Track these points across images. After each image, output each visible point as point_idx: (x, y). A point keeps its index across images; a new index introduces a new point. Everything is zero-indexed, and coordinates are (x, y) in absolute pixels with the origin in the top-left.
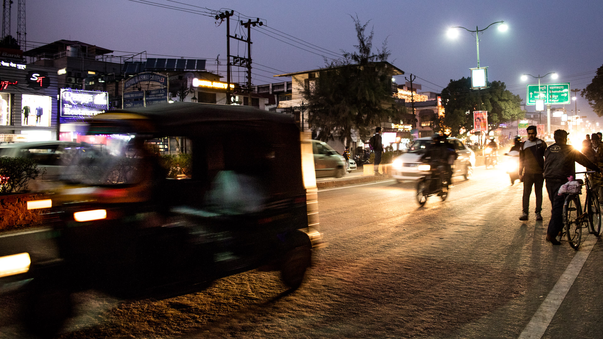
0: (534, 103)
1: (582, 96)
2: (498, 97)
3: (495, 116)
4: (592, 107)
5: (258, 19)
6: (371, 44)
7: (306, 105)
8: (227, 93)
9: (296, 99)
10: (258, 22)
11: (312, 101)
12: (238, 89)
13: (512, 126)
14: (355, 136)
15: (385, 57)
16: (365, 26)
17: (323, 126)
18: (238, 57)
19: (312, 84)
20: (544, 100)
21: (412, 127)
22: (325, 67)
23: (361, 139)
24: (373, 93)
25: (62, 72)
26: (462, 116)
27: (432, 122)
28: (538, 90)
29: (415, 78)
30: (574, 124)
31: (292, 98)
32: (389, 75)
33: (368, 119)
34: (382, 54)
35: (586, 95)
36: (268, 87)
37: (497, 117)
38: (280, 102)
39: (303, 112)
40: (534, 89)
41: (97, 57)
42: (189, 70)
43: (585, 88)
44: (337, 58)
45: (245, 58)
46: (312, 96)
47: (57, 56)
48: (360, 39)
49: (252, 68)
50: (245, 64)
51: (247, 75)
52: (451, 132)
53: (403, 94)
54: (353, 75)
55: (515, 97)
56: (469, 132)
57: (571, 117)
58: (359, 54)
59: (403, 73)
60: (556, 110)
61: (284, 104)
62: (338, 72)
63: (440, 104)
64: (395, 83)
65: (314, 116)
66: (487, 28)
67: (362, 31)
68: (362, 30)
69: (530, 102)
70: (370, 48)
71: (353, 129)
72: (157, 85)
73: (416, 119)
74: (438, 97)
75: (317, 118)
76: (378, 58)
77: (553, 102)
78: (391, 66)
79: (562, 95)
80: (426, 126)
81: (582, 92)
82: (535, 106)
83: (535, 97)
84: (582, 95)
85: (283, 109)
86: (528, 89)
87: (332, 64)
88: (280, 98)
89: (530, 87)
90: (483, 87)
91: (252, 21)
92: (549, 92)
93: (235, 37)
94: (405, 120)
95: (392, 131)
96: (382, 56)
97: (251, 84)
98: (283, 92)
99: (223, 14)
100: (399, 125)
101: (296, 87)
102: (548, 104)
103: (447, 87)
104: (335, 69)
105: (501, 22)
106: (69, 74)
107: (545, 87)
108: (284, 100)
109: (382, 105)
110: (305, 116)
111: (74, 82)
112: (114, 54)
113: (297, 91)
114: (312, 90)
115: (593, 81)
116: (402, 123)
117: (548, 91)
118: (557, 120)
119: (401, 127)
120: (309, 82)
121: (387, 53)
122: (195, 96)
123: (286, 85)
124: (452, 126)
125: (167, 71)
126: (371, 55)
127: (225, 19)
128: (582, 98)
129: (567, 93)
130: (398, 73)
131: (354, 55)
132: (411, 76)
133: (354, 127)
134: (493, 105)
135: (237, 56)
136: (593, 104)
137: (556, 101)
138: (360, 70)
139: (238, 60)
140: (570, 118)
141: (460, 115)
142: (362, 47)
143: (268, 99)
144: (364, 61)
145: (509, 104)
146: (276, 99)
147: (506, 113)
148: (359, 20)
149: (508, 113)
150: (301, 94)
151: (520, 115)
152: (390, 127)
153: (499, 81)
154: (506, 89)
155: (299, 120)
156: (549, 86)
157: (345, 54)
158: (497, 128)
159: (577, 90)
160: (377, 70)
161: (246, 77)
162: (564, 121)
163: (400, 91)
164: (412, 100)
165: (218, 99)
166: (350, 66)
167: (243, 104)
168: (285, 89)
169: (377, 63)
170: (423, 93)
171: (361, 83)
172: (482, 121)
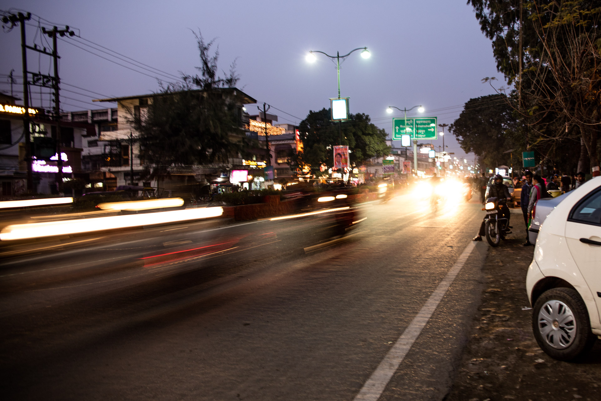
0: (400, 138)
1: (450, 132)
2: (362, 130)
3: (359, 151)
4: (459, 143)
5: (68, 27)
6: (216, 67)
7: (135, 137)
9: (123, 129)
10: (67, 32)
11: (143, 133)
12: (42, 116)
13: (378, 163)
15: (233, 83)
16: (209, 44)
17: (157, 163)
18: (40, 75)
19: (144, 113)
20: (410, 135)
21: (265, 163)
22: (159, 92)
23: (205, 178)
24: (218, 124)
26: (323, 151)
27: (289, 158)
28: (404, 124)
30: (442, 160)
31: (118, 128)
33: (213, 154)
34: (229, 79)
36: (85, 114)
37: (361, 153)
38: (102, 133)
39: (132, 146)
40: (400, 123)
43: (453, 123)
45: (50, 76)
46: (144, 126)
48: (203, 59)
49: (60, 89)
50: (50, 83)
51: (53, 98)
53: (256, 126)
54: (194, 102)
55: (380, 131)
56: (330, 170)
57: (439, 153)
58: (201, 77)
59: (255, 101)
60: (424, 146)
61: (108, 136)
62: (176, 99)
63: (298, 138)
64: (247, 114)
65: (147, 151)
66: (349, 54)
68: (206, 49)
69: (395, 137)
70: (215, 71)
73: (271, 155)
74: (296, 130)
75: (150, 153)
76: (225, 83)
77: (420, 137)
78: (240, 93)
79: (429, 130)
80: (283, 163)
81: (450, 127)
82: (401, 141)
83: (402, 131)
84: (450, 130)
85: (107, 142)
86: (394, 123)
87: (168, 88)
88: (102, 128)
89: (396, 121)
90: (343, 119)
91: (59, 29)
92: (415, 126)
93: (35, 48)
94: (258, 156)
95: (243, 168)
96: (230, 81)
98: (107, 121)
99: (14, 16)
100: (251, 161)
101: (122, 115)
102: (414, 138)
103: (307, 119)
104: (172, 94)
105: (365, 49)
107: (411, 121)
108: (108, 130)
109: (230, 138)
110: (136, 150)
113: (124, 120)
114: (143, 119)
115: (460, 116)
116: (254, 159)
118: (425, 156)
119: (253, 164)
120: (139, 110)
121: (236, 78)
123: (110, 112)
126: (216, 79)
127: (19, 23)
128: (450, 133)
129: (434, 127)
130: (250, 101)
131: (196, 79)
132: (264, 106)
133: (196, 163)
134: (356, 140)
135: (38, 73)
136: (460, 140)
137: (423, 136)
138: (203, 97)
139: (40, 79)
140: (438, 155)
141: (321, 151)
142: (205, 69)
143: (86, 130)
144: (208, 86)
145: (373, 139)
146: (97, 129)
147: (370, 148)
148: (203, 37)
149: (373, 148)
150: (128, 124)
151: (385, 151)
152: (241, 164)
153: (363, 114)
154: (370, 122)
155: (128, 155)
156: (416, 120)
157: (184, 77)
158: (361, 165)
159: (444, 125)
160: (224, 97)
161: (53, 101)
162: (432, 158)
163: (253, 123)
164: (266, 133)
165: (13, 127)
166: (191, 93)
167: (49, 135)
168: (110, 118)
169: (224, 90)
170: (279, 125)
171: (205, 111)
172: (343, 157)
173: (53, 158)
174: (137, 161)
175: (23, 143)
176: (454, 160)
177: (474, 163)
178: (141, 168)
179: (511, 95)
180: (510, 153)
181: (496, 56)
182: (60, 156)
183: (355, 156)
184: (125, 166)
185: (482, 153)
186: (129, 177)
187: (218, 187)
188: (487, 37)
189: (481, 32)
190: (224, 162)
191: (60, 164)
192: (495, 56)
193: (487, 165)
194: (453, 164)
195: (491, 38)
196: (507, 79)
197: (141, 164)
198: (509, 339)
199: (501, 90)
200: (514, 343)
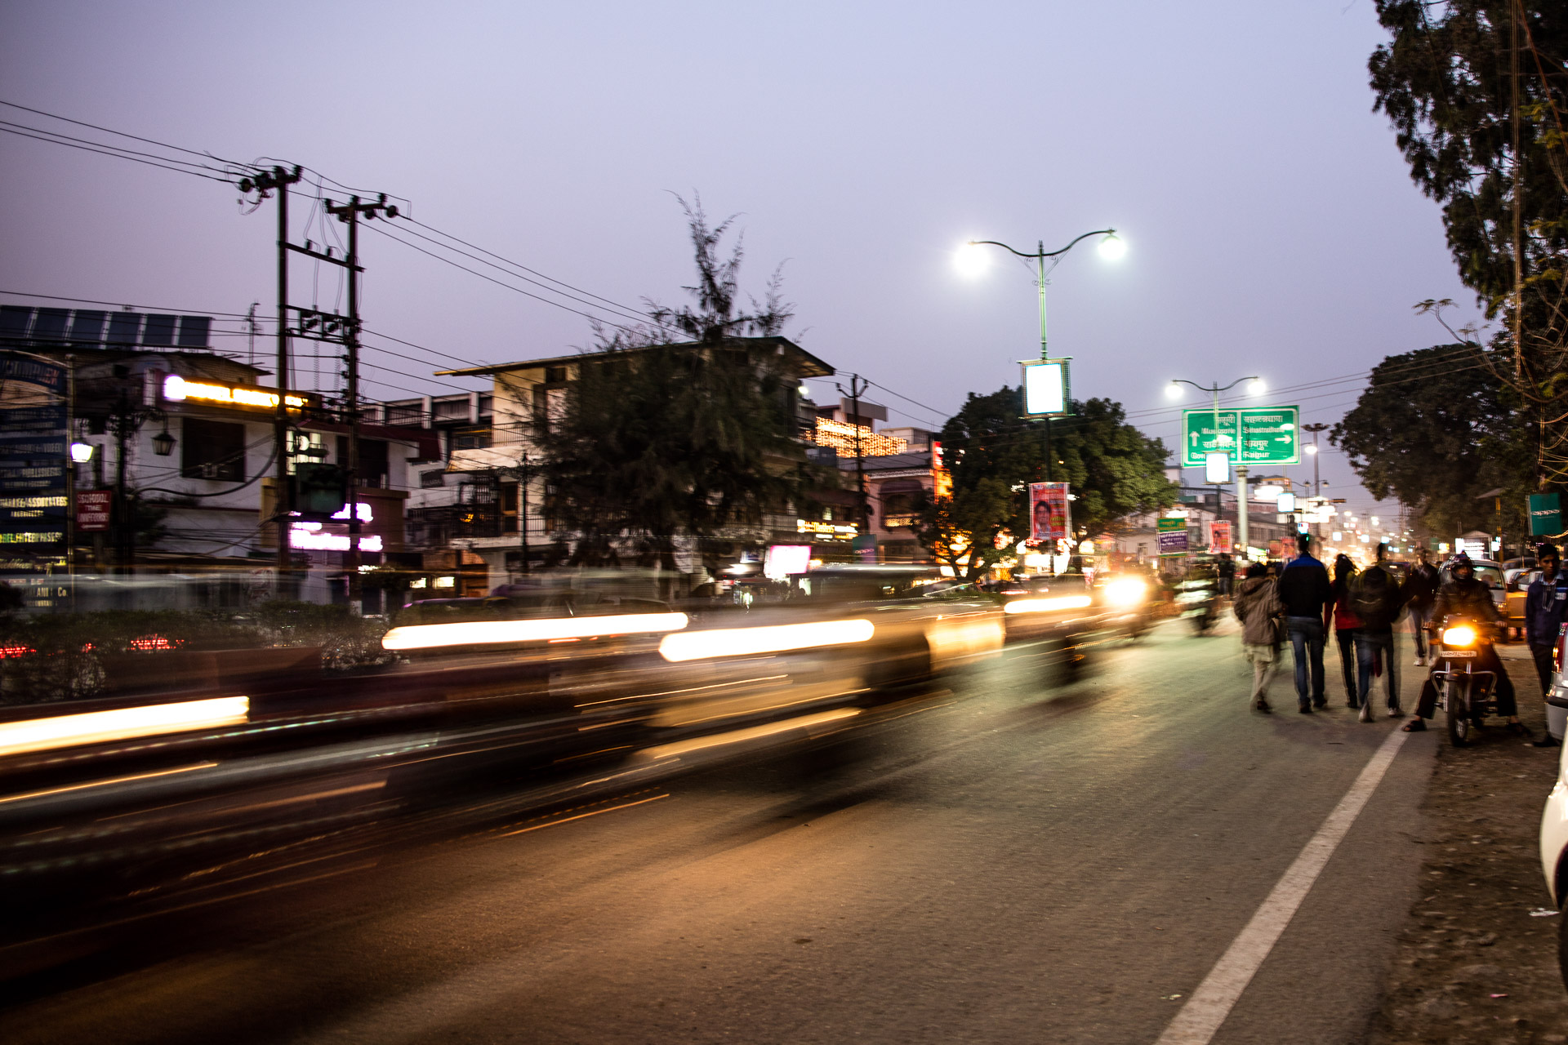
0: (1203, 463)
1: (1333, 444)
2: (1102, 442)
3: (1095, 496)
4: (1359, 473)
5: (383, 197)
6: (735, 285)
7: (535, 463)
8: (276, 423)
9: (503, 443)
10: (382, 208)
11: (554, 452)
12: (316, 413)
13: (1145, 526)
14: (687, 556)
15: (776, 324)
16: (718, 230)
17: (586, 528)
18: (316, 312)
19: (557, 401)
20: (1229, 454)
21: (856, 528)
22: (595, 350)
23: (704, 565)
24: (738, 429)
26: (1002, 498)
27: (917, 515)
28: (1211, 426)
29: (866, 387)
30: (1313, 519)
31: (495, 441)
32: (789, 377)
33: (724, 506)
34: (766, 314)
35: (1343, 441)
36: (416, 406)
37: (1100, 501)
38: (455, 453)
40: (1201, 422)
42: (152, 348)
43: (1340, 419)
44: (632, 323)
45: (337, 316)
46: (555, 436)
48: (702, 267)
49: (360, 346)
50: (338, 332)
51: (344, 367)
52: (969, 543)
53: (833, 433)
54: (678, 375)
55: (1150, 444)
56: (1023, 543)
57: (1305, 501)
58: (697, 312)
59: (830, 371)
60: (1264, 482)
61: (470, 459)
62: (635, 367)
63: (938, 462)
64: (809, 402)
65: (560, 496)
66: (1068, 248)
67: (710, 244)
68: (709, 241)
69: (1191, 459)
70: (731, 296)
71: (678, 534)
72: (37, 395)
73: (869, 506)
74: (934, 443)
75: (570, 501)
76: (756, 326)
77: (1254, 459)
78: (794, 350)
79: (1278, 439)
80: (899, 527)
81: (1332, 431)
82: (1206, 469)
83: (1206, 444)
84: (1332, 439)
85: (466, 475)
86: (1186, 422)
87: (617, 340)
88: (455, 441)
89: (1191, 417)
90: (1056, 414)
91: (363, 202)
92: (1242, 430)
93: (307, 250)
94: (838, 511)
95: (799, 540)
96: (767, 321)
97: (357, 395)
98: (466, 422)
99: (263, 174)
100: (821, 523)
101: (504, 409)
102: (1239, 462)
103: (960, 415)
104: (625, 354)
105: (1106, 232)
107: (1231, 417)
109: (768, 465)
110: (535, 494)
113: (507, 420)
114: (554, 417)
115: (1360, 402)
116: (828, 517)
117: (1239, 429)
118: (1268, 508)
119: (824, 530)
120: (545, 395)
121: (782, 313)
122: (166, 430)
123: (474, 401)
124: (974, 526)
125: (69, 350)
126: (734, 316)
127: (274, 192)
128: (1332, 447)
129: (1290, 433)
130: (817, 370)
131: (685, 317)
132: (854, 381)
133: (681, 529)
134: (1088, 468)
135: (311, 309)
136: (1360, 466)
137: (1262, 455)
138: (701, 361)
139: (316, 322)
140: (1302, 504)
141: (996, 495)
142: (708, 291)
143: (416, 445)
144: (714, 334)
145: (1133, 465)
146: (443, 444)
147: (1125, 489)
148: (704, 213)
149: (1132, 488)
150: (518, 431)
151: (1164, 495)
152: (793, 530)
153: (1107, 400)
154: (1124, 422)
155: (515, 508)
156: (1244, 414)
157: (656, 311)
158: (1100, 533)
159: (1318, 427)
160: (752, 362)
161: (343, 374)
162: (1285, 513)
163: (824, 425)
164: (858, 450)
165: (250, 440)
166: (672, 349)
167: (332, 459)
168: (473, 415)
169: (754, 342)
170: (892, 431)
171: (705, 397)
172: (1054, 510)
173: (338, 516)
174: (536, 523)
175: (272, 479)
176: (1345, 519)
177: (1396, 525)
178: (546, 541)
179: (1495, 345)
180: (1493, 498)
181: (1454, 248)
182: (354, 511)
183: (1085, 508)
184: (510, 536)
185: (1418, 499)
186: (518, 564)
187: (734, 587)
188: (1428, 195)
189: (1412, 181)
190: (750, 523)
191: (355, 528)
192: (1450, 244)
193: (1432, 530)
194: (1341, 528)
195: (1438, 200)
196: (1484, 303)
197: (546, 531)
198: (1496, 995)
199: (1466, 332)
200: (1511, 1007)
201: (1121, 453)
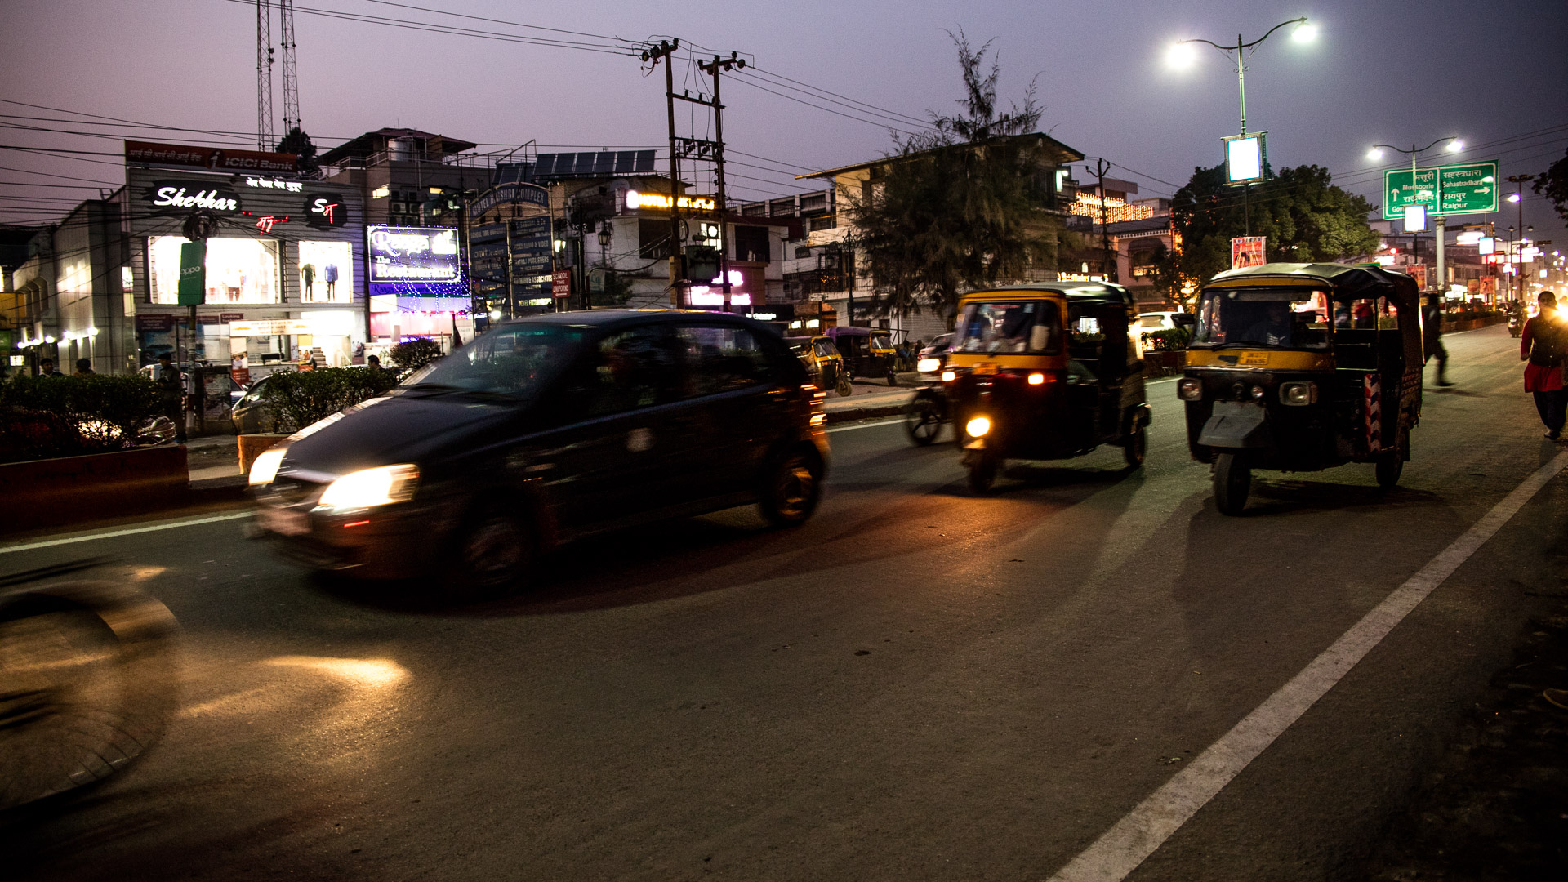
0: (1401, 215)
1: (1537, 192)
2: (1310, 201)
3: (1303, 247)
5: (734, 54)
6: (995, 94)
10: (734, 62)
15: (1032, 122)
16: (980, 53)
17: (894, 282)
18: (693, 140)
20: (1426, 206)
24: (998, 205)
25: (382, 192)
28: (1411, 184)
29: (1109, 168)
30: (1516, 260)
32: (1048, 164)
33: (995, 264)
35: (1547, 190)
36: (791, 202)
40: (1401, 181)
41: (445, 159)
42: (621, 175)
43: (1545, 169)
45: (708, 142)
47: (372, 161)
48: (969, 83)
51: (716, 177)
52: (1197, 287)
54: (955, 167)
55: (1354, 201)
58: (967, 117)
59: (1079, 156)
60: (1466, 229)
66: (1266, 37)
67: (975, 65)
68: (974, 62)
69: (1390, 212)
70: (992, 102)
72: (531, 210)
76: (1014, 125)
77: (1452, 209)
78: (1051, 142)
79: (1476, 191)
81: (1537, 182)
82: (1403, 220)
83: (1405, 198)
84: (1537, 187)
86: (1388, 180)
87: (910, 144)
89: (1392, 177)
90: (1253, 180)
91: (721, 59)
92: (1441, 184)
93: (686, 97)
96: (1022, 120)
97: (725, 196)
99: (656, 47)
100: (1079, 274)
102: (1438, 214)
103: (1189, 185)
104: (916, 154)
105: (1299, 20)
106: (394, 195)
107: (1429, 175)
111: (405, 212)
112: (479, 150)
116: (1084, 269)
117: (1438, 184)
120: (871, 188)
121: (1038, 112)
122: (605, 228)
124: (1198, 270)
126: (996, 118)
127: (663, 59)
128: (1538, 195)
129: (1490, 185)
130: (1071, 157)
131: (959, 123)
132: (1099, 163)
134: (1297, 224)
137: (1460, 206)
138: (973, 156)
139: (694, 147)
142: (974, 101)
143: (787, 228)
144: (981, 134)
145: (1338, 219)
146: (808, 227)
147: (1330, 240)
148: (968, 41)
149: (1337, 239)
151: (1365, 243)
153: (1315, 166)
154: (1331, 183)
156: (1442, 171)
159: (1523, 179)
160: (1014, 153)
161: (714, 181)
162: (1487, 255)
164: (1104, 217)
166: (951, 150)
169: (1011, 139)
172: (1252, 260)
173: (715, 281)
182: (726, 278)
183: (1295, 257)
191: (727, 289)
201: (1327, 210)
